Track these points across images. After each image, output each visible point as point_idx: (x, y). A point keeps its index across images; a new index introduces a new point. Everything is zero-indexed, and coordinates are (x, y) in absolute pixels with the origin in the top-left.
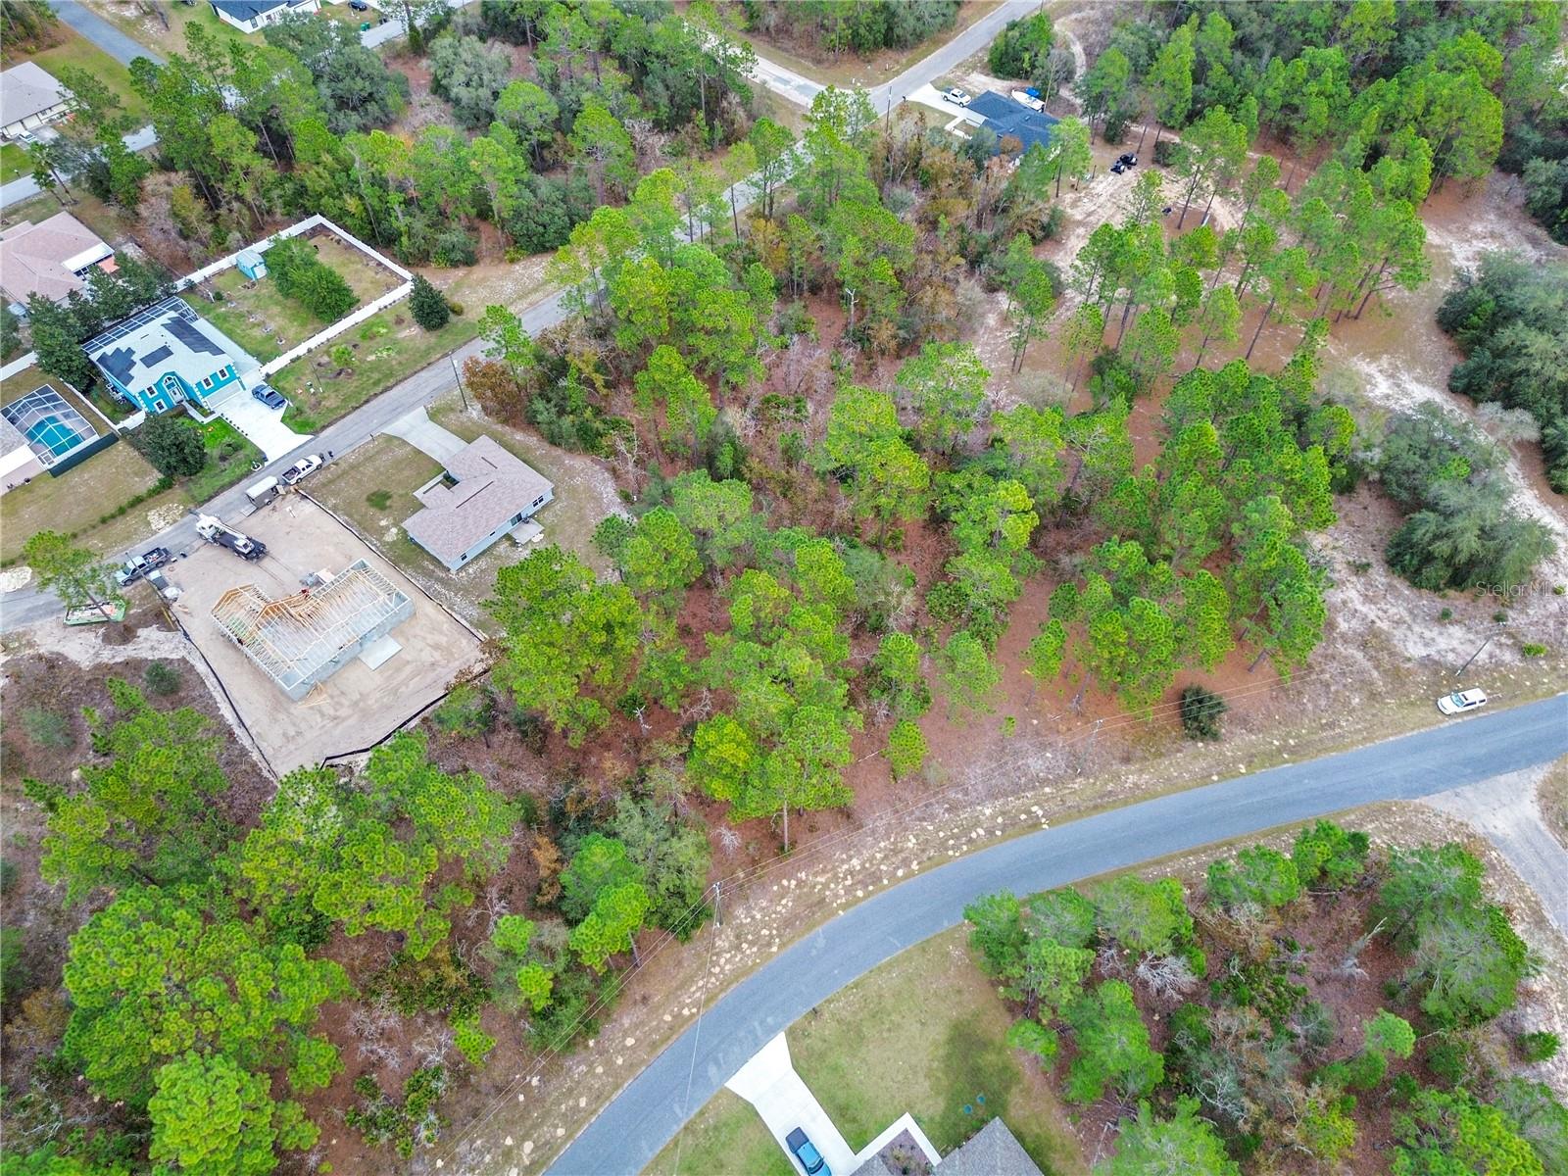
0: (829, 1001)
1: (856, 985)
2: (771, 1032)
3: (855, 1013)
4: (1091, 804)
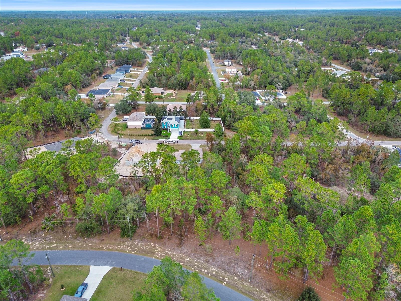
2: (110, 265)
3: (129, 278)
4: (244, 291)
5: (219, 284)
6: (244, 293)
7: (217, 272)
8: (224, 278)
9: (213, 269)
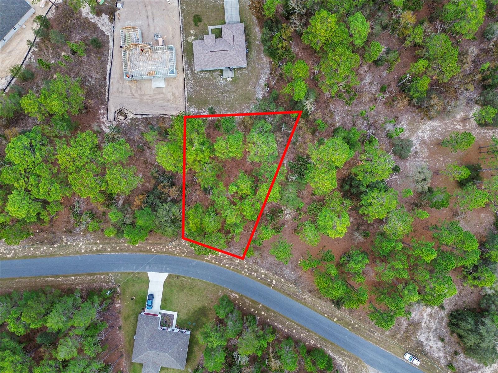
0: (184, 277)
1: (192, 279)
2: (166, 271)
3: (187, 284)
4: (289, 293)
5: (268, 287)
6: (289, 295)
7: (265, 275)
8: (272, 280)
9: (262, 271)
